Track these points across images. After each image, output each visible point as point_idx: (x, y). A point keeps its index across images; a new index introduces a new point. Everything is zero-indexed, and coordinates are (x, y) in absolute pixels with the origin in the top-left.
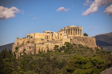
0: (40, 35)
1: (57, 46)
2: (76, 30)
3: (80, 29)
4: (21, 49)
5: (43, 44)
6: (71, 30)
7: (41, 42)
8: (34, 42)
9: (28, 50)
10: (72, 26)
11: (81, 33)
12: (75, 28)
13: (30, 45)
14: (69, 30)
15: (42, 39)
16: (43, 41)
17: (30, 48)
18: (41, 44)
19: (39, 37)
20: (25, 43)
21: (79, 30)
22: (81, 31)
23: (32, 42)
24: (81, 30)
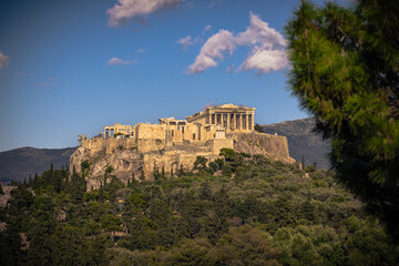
0: (153, 129)
1: (201, 160)
2: (238, 117)
3: (247, 113)
4: (100, 168)
5: (161, 152)
6: (225, 115)
7: (157, 149)
8: (136, 148)
9: (121, 168)
10: (225, 106)
11: (250, 124)
12: (235, 111)
13: (125, 155)
14: (219, 115)
15: (158, 141)
16: (162, 147)
17: (127, 163)
18: (155, 152)
19: (149, 136)
20: (109, 151)
21: (244, 116)
22: (250, 120)
23: (132, 149)
24: (250, 116)
